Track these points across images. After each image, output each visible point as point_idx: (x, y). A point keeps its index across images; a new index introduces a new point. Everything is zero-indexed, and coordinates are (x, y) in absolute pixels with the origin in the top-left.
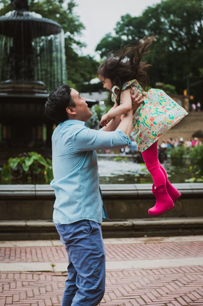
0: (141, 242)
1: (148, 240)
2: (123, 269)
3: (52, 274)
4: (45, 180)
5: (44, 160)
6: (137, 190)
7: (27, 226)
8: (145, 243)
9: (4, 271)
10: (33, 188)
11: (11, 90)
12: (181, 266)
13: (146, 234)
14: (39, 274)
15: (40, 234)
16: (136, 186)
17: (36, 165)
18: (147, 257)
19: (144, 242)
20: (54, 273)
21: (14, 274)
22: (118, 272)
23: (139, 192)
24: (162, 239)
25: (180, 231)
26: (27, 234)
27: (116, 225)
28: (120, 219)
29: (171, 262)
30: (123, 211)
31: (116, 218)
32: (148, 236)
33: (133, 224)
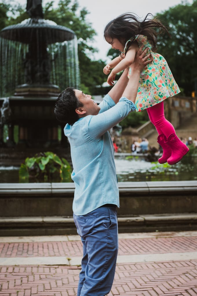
0: (153, 237)
1: (159, 235)
2: (136, 263)
3: (68, 267)
4: (60, 179)
5: (59, 159)
6: (148, 187)
7: (44, 222)
8: (157, 238)
9: (22, 265)
10: (49, 186)
11: (27, 93)
12: (191, 260)
13: (157, 229)
14: (56, 268)
15: (57, 230)
16: (147, 184)
17: (51, 164)
18: (158, 251)
19: (155, 237)
20: (70, 267)
21: (32, 267)
22: (131, 266)
23: (151, 189)
24: (173, 233)
25: (190, 226)
26: (44, 230)
27: (128, 221)
28: (132, 215)
29: (182, 255)
30: (135, 207)
31: (128, 214)
32: (160, 231)
33: (145, 220)
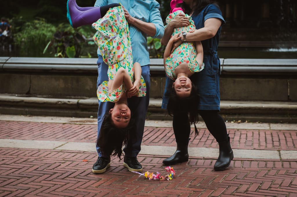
13: (92, 115)
27: (60, 103)
32: (94, 117)
33: (78, 103)
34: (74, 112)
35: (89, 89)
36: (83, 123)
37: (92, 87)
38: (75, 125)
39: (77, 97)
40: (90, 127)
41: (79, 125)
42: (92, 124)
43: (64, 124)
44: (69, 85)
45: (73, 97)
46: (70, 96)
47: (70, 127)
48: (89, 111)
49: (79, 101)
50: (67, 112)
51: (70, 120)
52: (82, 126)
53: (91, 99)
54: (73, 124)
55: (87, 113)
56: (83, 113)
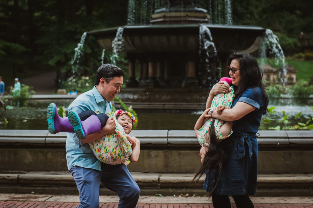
32: (36, 193)
33: (18, 178)
34: (13, 187)
35: (28, 163)
36: (27, 200)
37: (31, 161)
38: (18, 202)
39: (14, 171)
40: (35, 204)
41: (23, 202)
42: (37, 201)
43: (6, 201)
44: (6, 158)
45: (10, 171)
46: (6, 170)
47: (14, 204)
48: (30, 187)
49: (19, 176)
50: (6, 188)
51: (10, 196)
52: (26, 203)
53: (30, 173)
54: (15, 201)
55: (28, 188)
56: (24, 189)
